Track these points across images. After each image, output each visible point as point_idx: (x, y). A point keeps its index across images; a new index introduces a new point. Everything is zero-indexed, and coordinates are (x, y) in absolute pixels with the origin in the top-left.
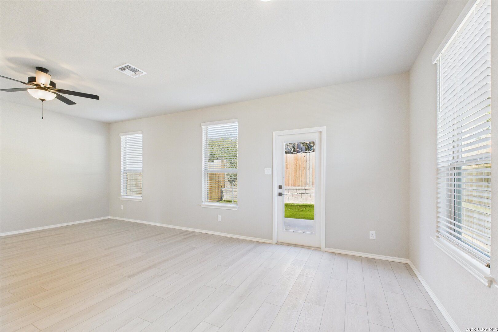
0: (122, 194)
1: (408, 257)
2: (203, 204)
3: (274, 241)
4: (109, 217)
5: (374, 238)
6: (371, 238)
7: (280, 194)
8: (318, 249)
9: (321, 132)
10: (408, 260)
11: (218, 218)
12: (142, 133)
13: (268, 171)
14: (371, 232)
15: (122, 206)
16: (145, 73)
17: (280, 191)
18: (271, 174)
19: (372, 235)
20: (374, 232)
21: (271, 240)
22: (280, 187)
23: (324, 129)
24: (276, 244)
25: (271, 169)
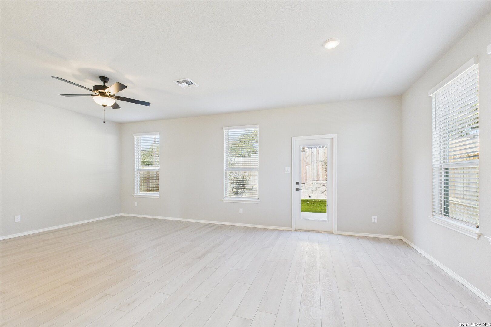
0: (136, 191)
1: (401, 234)
2: (225, 199)
3: (293, 228)
4: (121, 214)
5: (376, 222)
6: (373, 221)
7: (297, 189)
8: (332, 233)
9: (333, 139)
10: (401, 237)
11: (240, 211)
12: (159, 134)
13: (287, 170)
14: (373, 217)
15: (136, 203)
16: (197, 86)
17: (297, 186)
18: (290, 172)
19: (374, 219)
20: (376, 217)
21: (291, 228)
22: (297, 183)
23: (335, 136)
24: (295, 230)
25: (290, 168)
